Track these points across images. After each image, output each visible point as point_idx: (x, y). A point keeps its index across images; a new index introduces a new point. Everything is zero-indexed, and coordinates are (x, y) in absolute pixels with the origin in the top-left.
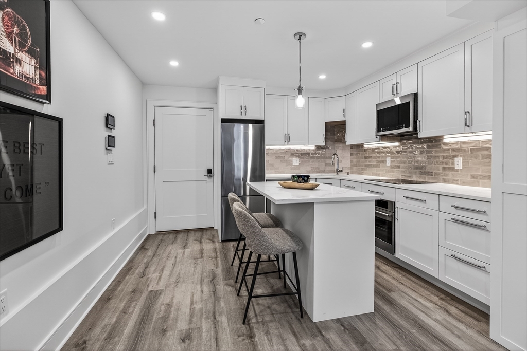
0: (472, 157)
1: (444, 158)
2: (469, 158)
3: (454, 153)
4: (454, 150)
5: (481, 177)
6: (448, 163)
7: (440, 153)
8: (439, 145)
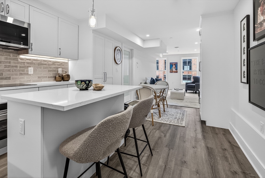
1: (20, 67)
2: (37, 68)
3: (28, 65)
4: (28, 63)
5: (43, 77)
6: (23, 71)
7: (17, 64)
8: (15, 59)
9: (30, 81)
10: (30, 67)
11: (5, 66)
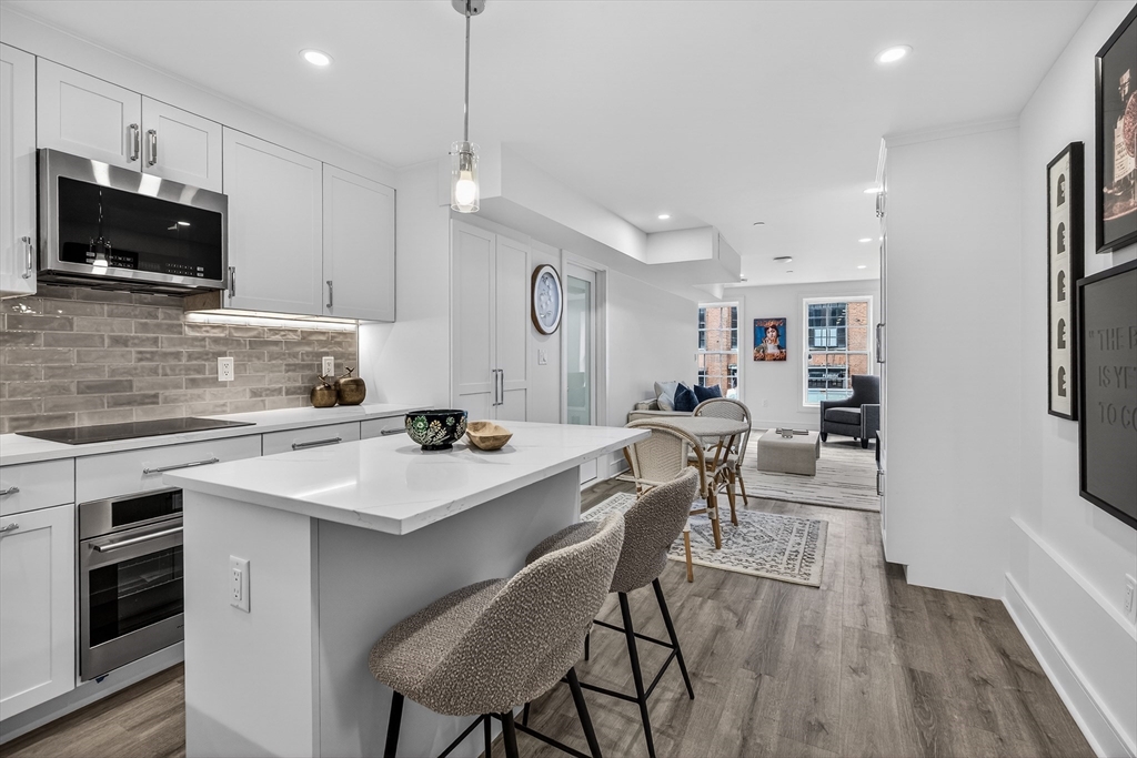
0: (251, 356)
1: (190, 357)
2: (246, 358)
3: (216, 348)
4: (216, 340)
6: (200, 370)
7: (181, 345)
8: (172, 326)
9: (224, 408)
10: (223, 354)
11: (140, 356)
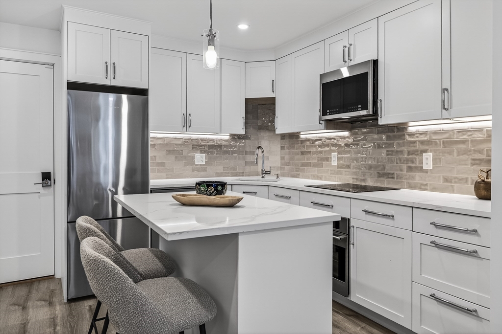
0: (445, 152)
1: (409, 153)
2: (441, 154)
4: (422, 142)
5: (456, 180)
6: (414, 161)
7: (404, 146)
8: (402, 135)
11: (388, 153)
